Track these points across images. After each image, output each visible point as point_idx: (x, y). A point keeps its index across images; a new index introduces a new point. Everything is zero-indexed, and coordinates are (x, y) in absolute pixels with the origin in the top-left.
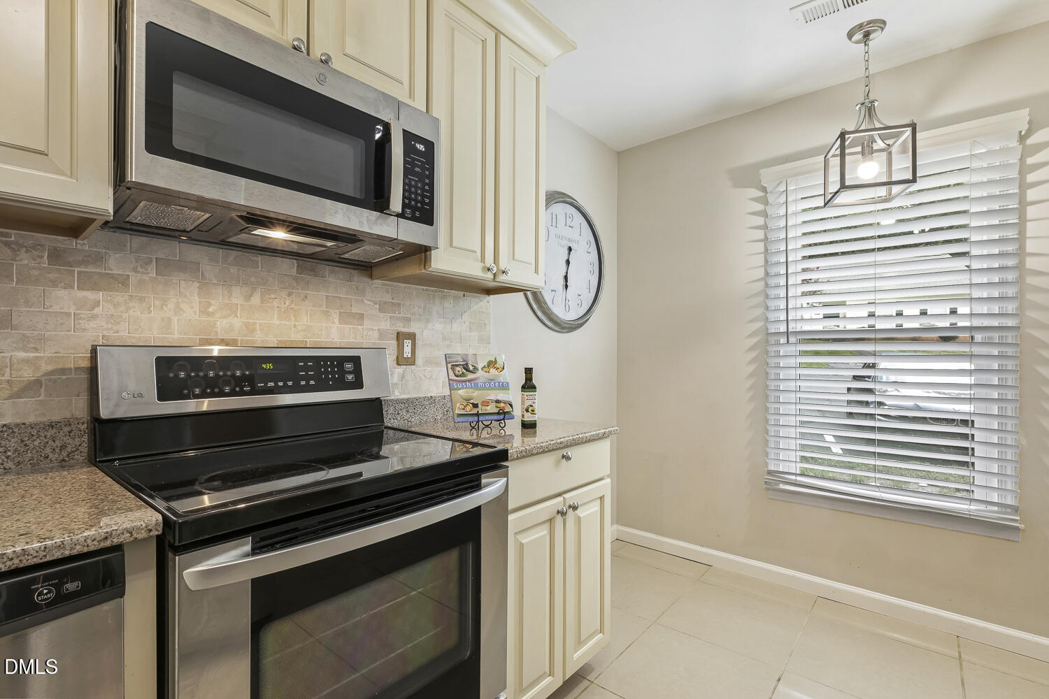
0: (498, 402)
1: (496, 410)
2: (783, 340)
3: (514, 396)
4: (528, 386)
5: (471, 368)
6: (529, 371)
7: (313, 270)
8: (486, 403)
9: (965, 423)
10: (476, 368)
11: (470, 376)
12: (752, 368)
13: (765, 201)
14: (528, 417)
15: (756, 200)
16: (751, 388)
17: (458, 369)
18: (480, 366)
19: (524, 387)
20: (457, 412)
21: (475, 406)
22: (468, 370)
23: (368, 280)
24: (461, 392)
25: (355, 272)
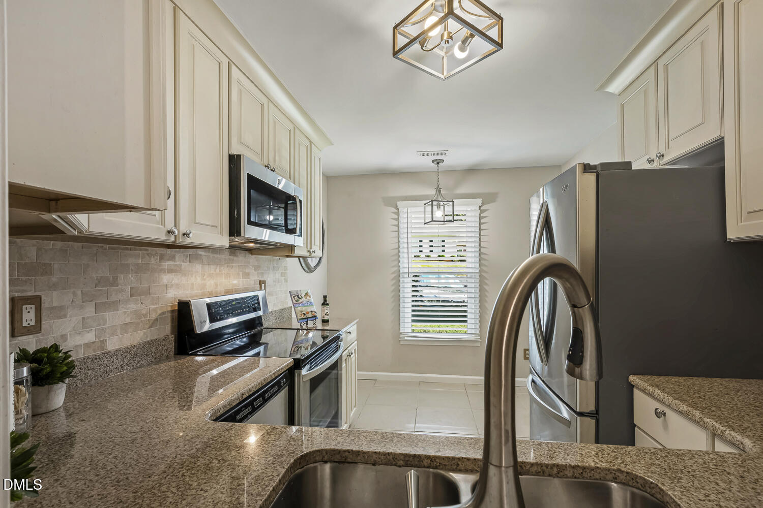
0: (312, 312)
1: (312, 316)
2: (407, 275)
3: (317, 308)
4: (325, 304)
5: (300, 297)
6: (325, 297)
7: (234, 253)
8: (308, 313)
9: (464, 302)
10: (301, 297)
11: (301, 301)
12: (393, 288)
13: (398, 214)
14: (326, 318)
15: (394, 213)
16: (392, 297)
17: (296, 298)
18: (303, 296)
19: (322, 304)
20: (299, 318)
21: (304, 314)
22: (299, 298)
23: (251, 255)
24: (299, 308)
25: (247, 252)
